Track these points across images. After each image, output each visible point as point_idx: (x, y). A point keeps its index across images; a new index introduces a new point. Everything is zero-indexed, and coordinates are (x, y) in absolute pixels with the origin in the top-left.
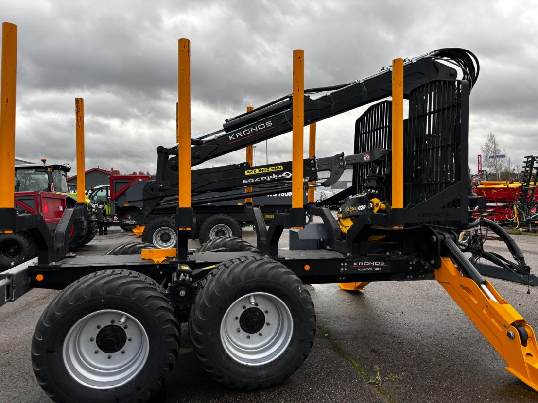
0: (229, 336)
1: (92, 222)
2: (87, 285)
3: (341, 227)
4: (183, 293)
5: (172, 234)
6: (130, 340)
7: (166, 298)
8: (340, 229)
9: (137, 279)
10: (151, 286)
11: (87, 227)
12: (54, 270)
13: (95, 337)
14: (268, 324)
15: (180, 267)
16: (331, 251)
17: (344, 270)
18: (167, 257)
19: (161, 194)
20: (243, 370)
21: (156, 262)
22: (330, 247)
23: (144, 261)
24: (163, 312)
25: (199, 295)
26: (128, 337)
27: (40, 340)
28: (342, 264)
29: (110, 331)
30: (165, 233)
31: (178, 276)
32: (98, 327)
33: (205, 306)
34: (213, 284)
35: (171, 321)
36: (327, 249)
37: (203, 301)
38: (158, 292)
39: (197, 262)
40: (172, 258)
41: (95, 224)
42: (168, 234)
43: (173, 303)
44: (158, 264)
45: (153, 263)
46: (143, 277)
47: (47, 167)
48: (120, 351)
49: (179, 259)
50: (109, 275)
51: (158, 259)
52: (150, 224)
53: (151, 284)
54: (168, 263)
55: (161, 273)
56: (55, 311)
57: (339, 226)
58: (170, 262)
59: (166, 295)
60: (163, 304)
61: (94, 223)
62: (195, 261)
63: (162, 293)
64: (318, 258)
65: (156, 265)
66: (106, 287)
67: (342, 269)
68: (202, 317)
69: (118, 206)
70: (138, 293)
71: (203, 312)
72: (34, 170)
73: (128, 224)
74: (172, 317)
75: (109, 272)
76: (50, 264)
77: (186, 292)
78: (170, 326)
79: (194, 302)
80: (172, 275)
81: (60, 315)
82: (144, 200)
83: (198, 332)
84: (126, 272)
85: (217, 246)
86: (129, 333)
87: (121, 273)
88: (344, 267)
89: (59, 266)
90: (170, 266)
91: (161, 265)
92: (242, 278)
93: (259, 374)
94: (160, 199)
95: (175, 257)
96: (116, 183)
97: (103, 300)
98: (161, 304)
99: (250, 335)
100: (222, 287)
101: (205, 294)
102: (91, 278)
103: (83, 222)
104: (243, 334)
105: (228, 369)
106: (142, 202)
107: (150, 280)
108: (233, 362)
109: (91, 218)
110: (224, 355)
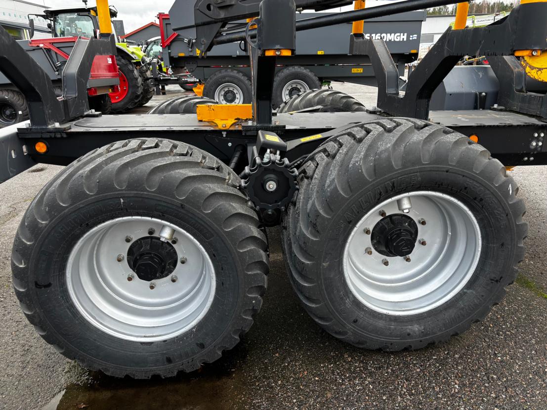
0: (353, 263)
1: (148, 79)
2: (91, 168)
3: (528, 69)
4: (271, 186)
5: (237, 92)
6: (183, 262)
7: (243, 196)
8: (526, 73)
9: (186, 159)
10: (215, 173)
11: (142, 84)
12: (59, 136)
13: (125, 254)
14: (423, 243)
15: (264, 137)
16: (502, 113)
17: (537, 145)
18: (238, 119)
19: (222, 14)
20: (381, 324)
21: (220, 127)
22: (499, 105)
23: (202, 124)
24: (239, 223)
25: (302, 191)
26: (180, 256)
27: (21, 266)
28: (536, 135)
29: (148, 247)
30: (229, 92)
31: (262, 153)
32: (128, 240)
33: (318, 215)
34: (333, 173)
35: (254, 239)
36: (495, 110)
37: (313, 204)
38: (228, 184)
39: (287, 128)
40: (246, 120)
41: (151, 82)
42: (232, 92)
43: (254, 203)
44: (224, 131)
45: (217, 129)
46: (198, 154)
47: (89, 10)
48: (169, 277)
49: (259, 121)
50: (134, 151)
51: (224, 123)
52: (211, 79)
53: (213, 169)
54: (240, 128)
55: (230, 144)
56: (36, 217)
57: (524, 68)
58: (243, 127)
59: (241, 189)
60: (238, 208)
61: (150, 80)
62: (284, 127)
63: (235, 187)
64: (496, 123)
65: (219, 132)
66: (125, 175)
67: (534, 144)
68: (312, 233)
69: (172, 55)
70: (190, 188)
71: (314, 224)
72: (76, 14)
73: (187, 82)
74: (255, 232)
75: (134, 143)
76: (50, 127)
77: (278, 185)
78: (253, 247)
79: (294, 204)
80: (249, 149)
81: (47, 225)
82: (197, 26)
83: (303, 260)
84: (166, 144)
85: (310, 104)
86: (180, 250)
87: (157, 146)
88: (538, 140)
89: (65, 129)
90: (243, 134)
91: (229, 132)
92: (396, 164)
93: (408, 331)
94: (220, 24)
95: (250, 120)
96: (166, 24)
97: (122, 201)
98: (234, 208)
99: (388, 259)
100: (353, 179)
101: (318, 192)
102: (100, 155)
103: (137, 79)
104: (377, 256)
105: (355, 321)
106: (194, 29)
107: (212, 160)
108: (365, 311)
109: (146, 75)
110: (349, 297)
